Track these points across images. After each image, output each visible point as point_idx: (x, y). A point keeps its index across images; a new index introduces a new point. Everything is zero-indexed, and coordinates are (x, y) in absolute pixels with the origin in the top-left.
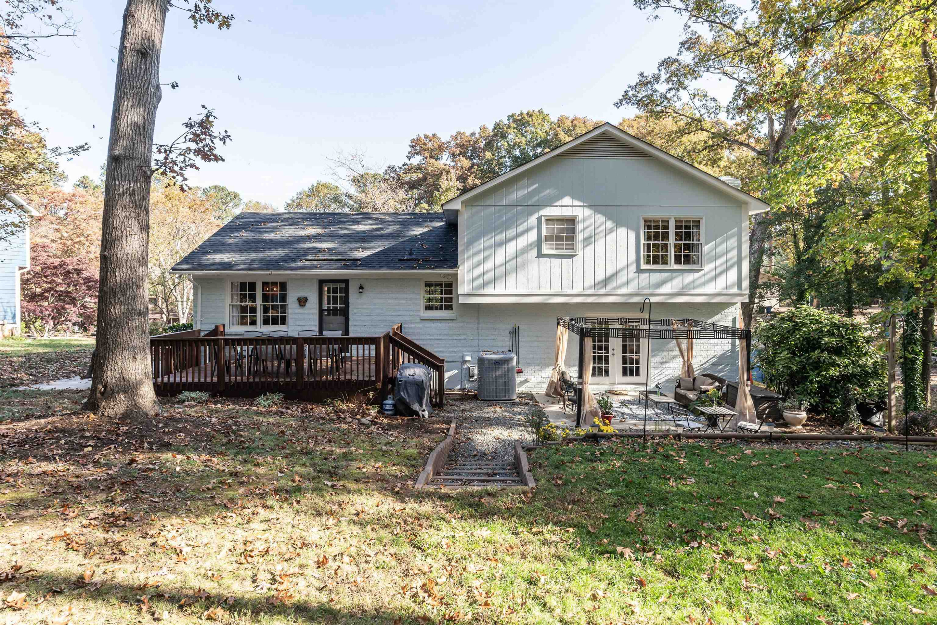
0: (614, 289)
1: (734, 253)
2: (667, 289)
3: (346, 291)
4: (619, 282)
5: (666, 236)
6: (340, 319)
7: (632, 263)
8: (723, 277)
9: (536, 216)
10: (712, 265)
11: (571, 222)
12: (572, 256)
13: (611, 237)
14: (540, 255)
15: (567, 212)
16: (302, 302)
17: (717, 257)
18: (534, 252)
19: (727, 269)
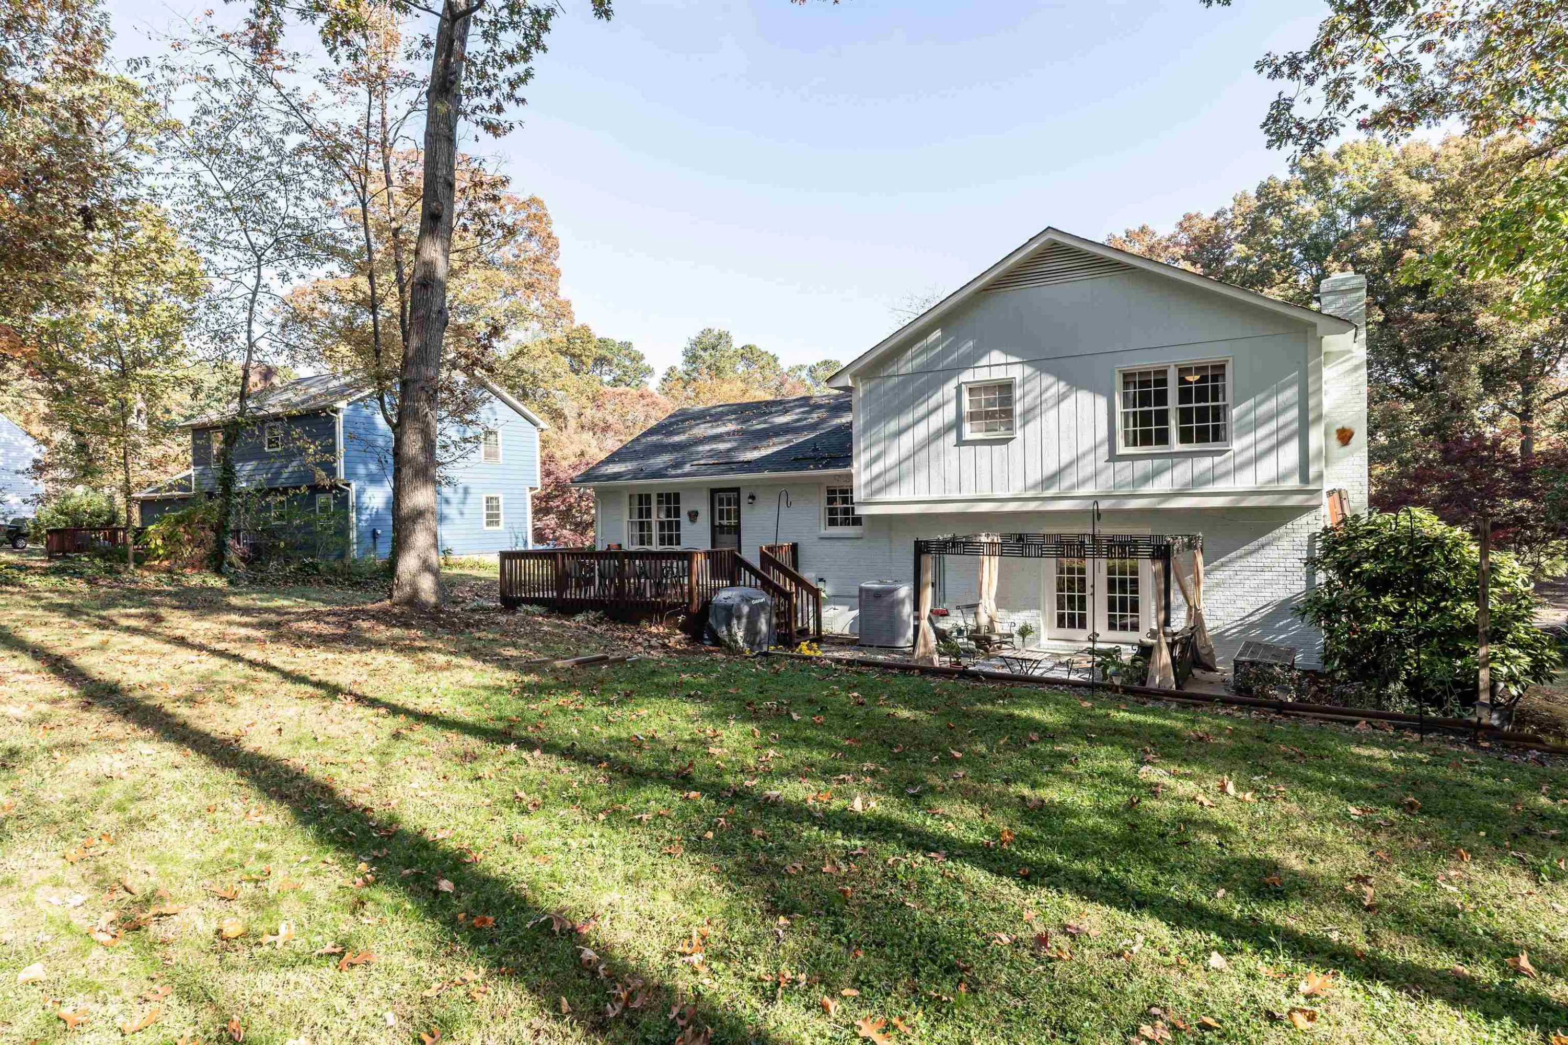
0: (1072, 487)
1: (1294, 413)
2: (1162, 484)
3: (738, 502)
4: (1081, 475)
5: (1162, 398)
6: (734, 537)
7: (1101, 443)
8: (1272, 458)
9: (953, 383)
10: (1249, 439)
11: (1006, 387)
12: (1006, 441)
13: (1067, 405)
14: (960, 442)
15: (999, 374)
16: (693, 516)
17: (1258, 423)
18: (952, 437)
19: (1279, 444)
